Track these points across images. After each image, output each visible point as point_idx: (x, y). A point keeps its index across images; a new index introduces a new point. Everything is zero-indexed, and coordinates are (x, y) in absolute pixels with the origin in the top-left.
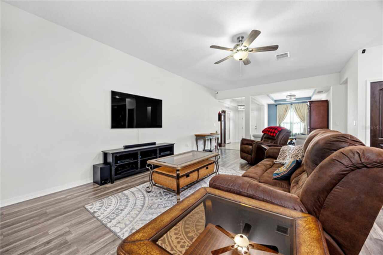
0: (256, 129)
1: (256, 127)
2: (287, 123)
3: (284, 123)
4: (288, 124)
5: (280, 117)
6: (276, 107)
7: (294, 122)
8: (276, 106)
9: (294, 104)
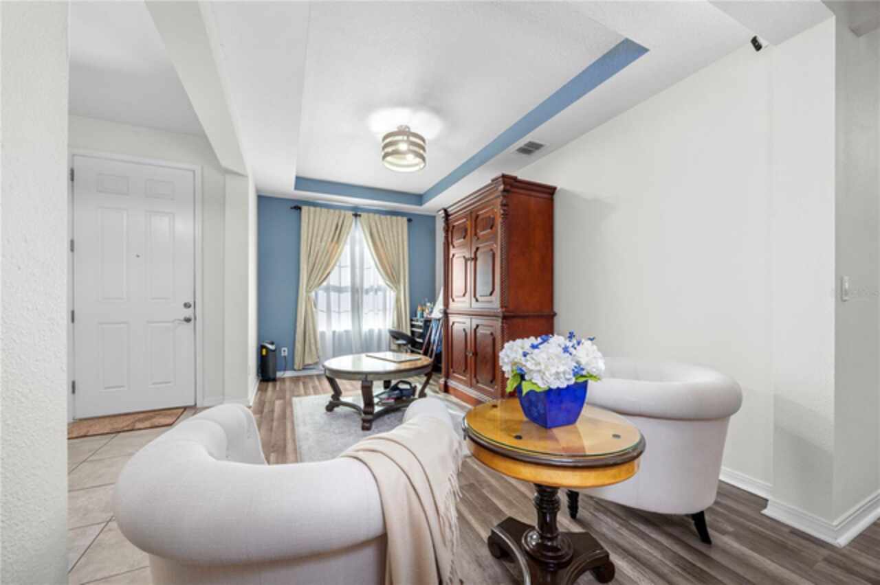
0: (188, 320)
1: (187, 306)
2: (339, 290)
3: (328, 289)
4: (343, 295)
5: (312, 259)
6: (295, 212)
7: (366, 286)
8: (298, 208)
9: (364, 215)
